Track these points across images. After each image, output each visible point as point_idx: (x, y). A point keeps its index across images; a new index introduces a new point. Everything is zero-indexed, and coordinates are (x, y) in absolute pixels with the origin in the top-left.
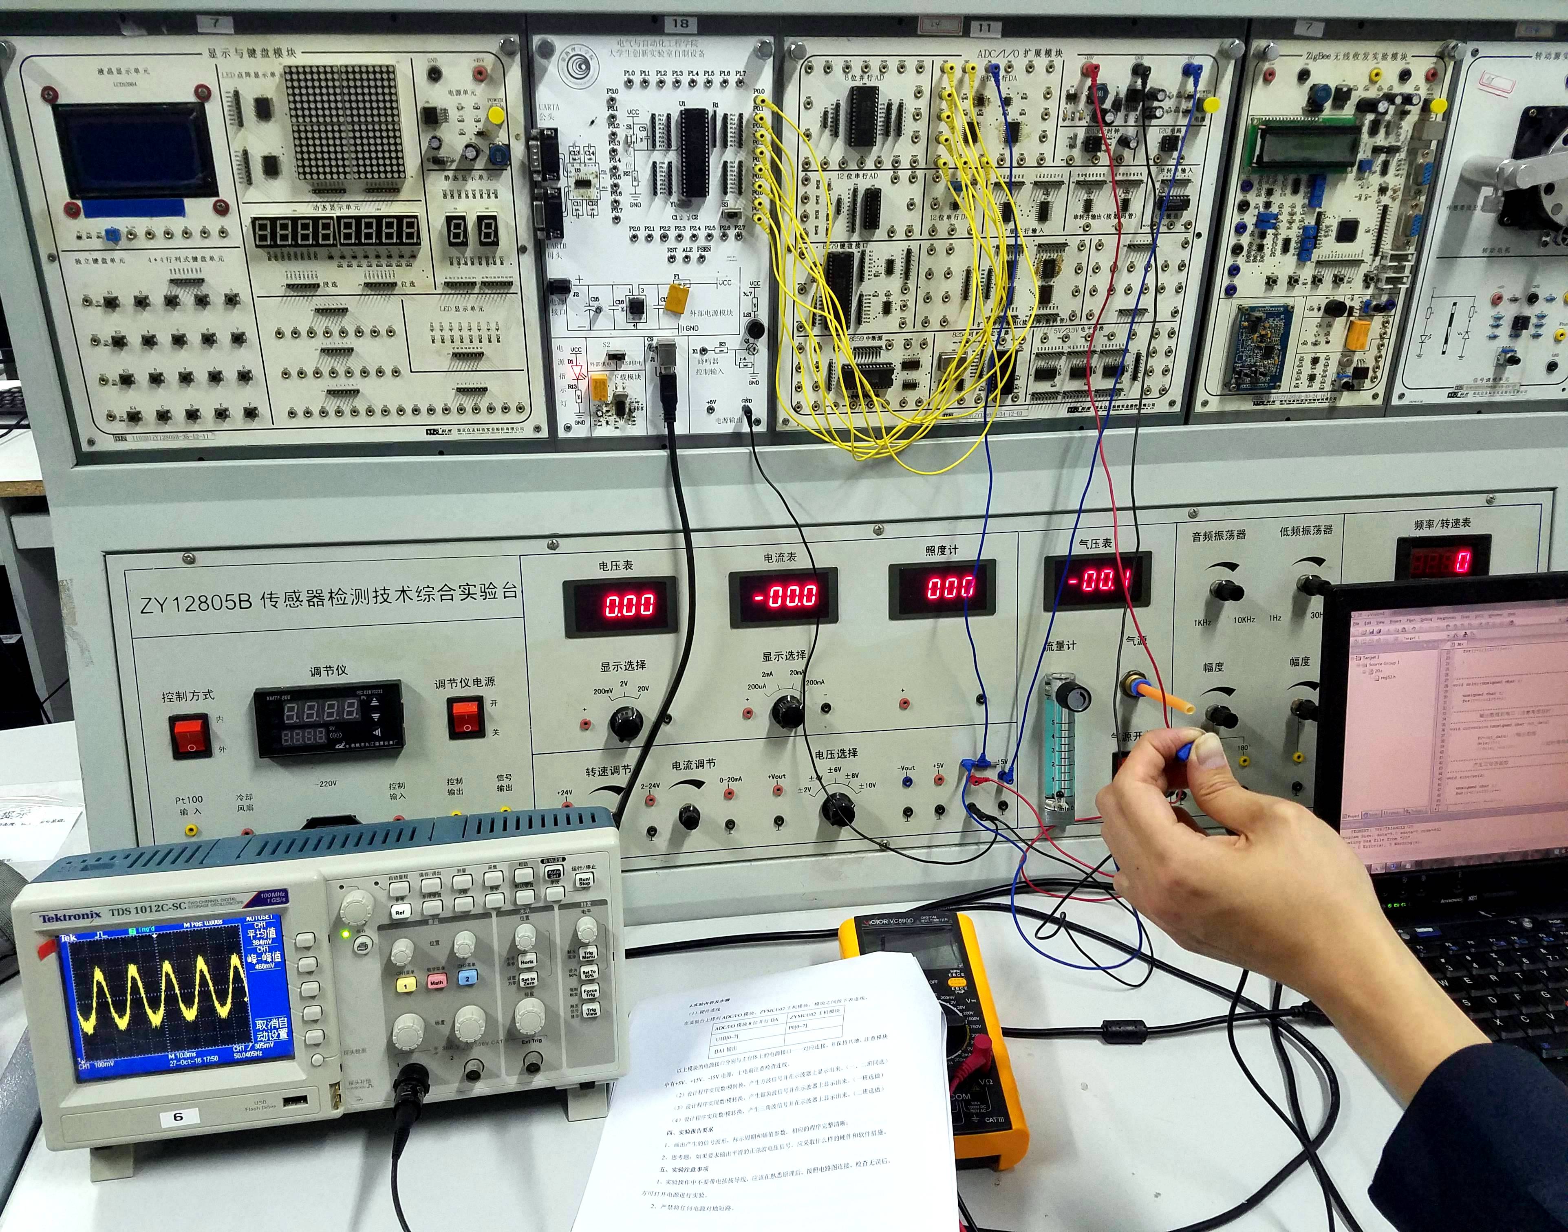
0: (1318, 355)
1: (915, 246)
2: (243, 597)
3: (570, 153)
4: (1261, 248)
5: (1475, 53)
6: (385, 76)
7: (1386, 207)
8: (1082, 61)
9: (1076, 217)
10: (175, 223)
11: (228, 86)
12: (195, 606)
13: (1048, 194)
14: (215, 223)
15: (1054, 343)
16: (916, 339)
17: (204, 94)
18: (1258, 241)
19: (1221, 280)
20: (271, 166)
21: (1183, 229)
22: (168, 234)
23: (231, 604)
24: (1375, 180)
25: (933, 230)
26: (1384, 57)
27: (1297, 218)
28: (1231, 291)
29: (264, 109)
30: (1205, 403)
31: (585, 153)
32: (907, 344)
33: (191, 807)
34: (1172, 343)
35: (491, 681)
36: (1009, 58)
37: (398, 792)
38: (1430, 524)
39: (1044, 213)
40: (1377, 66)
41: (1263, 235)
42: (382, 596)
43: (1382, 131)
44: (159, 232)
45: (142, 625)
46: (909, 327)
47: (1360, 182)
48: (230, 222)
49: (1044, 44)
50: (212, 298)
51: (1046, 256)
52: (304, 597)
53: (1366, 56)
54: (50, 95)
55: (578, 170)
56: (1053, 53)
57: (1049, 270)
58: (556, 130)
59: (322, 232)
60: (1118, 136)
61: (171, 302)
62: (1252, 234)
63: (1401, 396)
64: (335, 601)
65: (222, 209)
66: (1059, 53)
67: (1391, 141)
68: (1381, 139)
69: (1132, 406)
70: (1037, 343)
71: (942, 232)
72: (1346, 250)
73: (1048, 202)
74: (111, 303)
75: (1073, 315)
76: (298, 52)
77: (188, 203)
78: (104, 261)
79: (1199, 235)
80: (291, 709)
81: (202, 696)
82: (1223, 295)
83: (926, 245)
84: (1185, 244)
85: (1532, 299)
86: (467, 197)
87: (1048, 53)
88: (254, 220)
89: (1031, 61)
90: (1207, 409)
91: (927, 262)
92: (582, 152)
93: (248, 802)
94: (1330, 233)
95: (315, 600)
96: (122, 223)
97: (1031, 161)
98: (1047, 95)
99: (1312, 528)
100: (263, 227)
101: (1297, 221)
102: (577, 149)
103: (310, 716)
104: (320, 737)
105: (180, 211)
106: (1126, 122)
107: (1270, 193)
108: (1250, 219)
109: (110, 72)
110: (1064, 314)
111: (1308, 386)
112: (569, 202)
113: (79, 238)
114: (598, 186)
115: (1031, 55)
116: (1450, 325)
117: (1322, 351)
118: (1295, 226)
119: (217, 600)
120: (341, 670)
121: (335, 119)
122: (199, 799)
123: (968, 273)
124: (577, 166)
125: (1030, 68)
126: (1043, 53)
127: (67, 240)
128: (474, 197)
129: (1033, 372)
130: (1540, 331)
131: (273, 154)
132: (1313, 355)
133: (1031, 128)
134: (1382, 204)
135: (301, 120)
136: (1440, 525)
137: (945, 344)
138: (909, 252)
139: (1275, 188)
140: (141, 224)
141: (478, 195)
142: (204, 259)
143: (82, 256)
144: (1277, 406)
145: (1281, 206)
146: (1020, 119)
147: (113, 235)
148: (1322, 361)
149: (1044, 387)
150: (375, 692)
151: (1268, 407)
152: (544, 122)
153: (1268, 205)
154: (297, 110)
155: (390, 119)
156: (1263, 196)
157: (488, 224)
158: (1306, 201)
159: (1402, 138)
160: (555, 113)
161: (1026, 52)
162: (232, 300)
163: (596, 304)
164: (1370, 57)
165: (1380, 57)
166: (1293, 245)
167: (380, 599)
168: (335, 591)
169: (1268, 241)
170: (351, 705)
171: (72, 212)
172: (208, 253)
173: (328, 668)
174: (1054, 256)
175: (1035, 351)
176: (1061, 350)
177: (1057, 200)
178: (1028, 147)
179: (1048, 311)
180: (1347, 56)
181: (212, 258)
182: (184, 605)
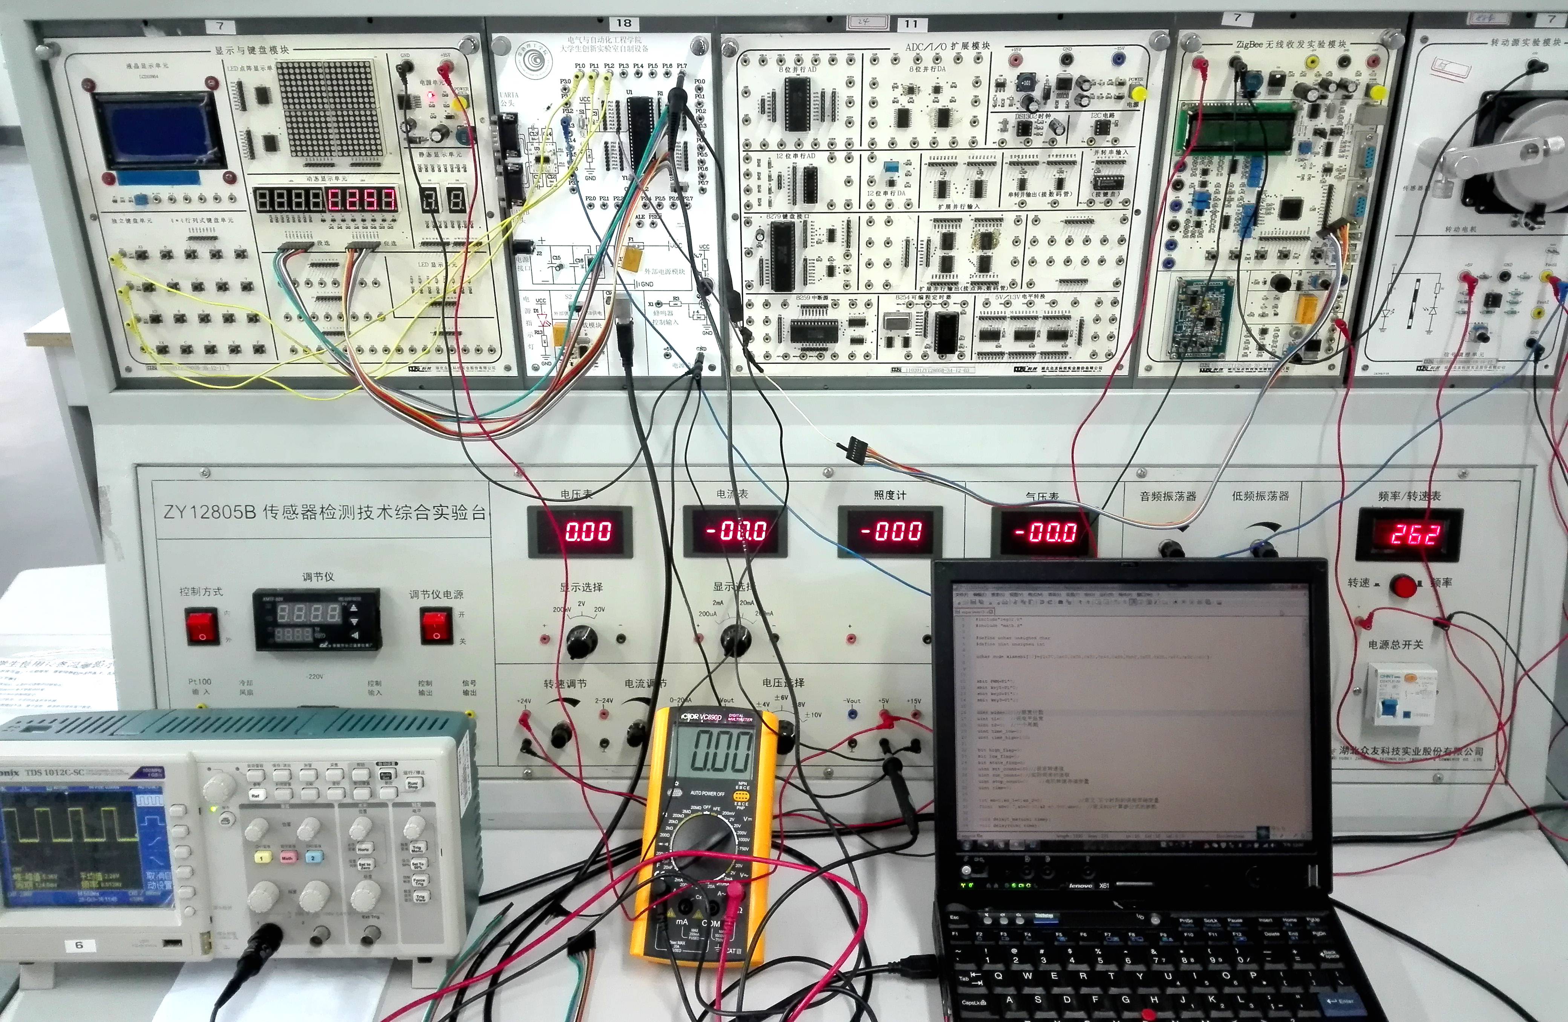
0: (1266, 326)
1: (854, 218)
2: (249, 509)
3: (529, 134)
4: (1198, 224)
5: (1424, 40)
6: (362, 70)
7: (1331, 188)
8: (1010, 52)
9: (1011, 195)
10: (192, 190)
11: (233, 78)
12: (209, 515)
13: (981, 173)
14: (225, 190)
15: (996, 307)
16: (862, 300)
17: (213, 83)
18: (1196, 218)
19: (1160, 254)
20: (271, 144)
21: (1121, 206)
22: (187, 199)
23: (238, 514)
24: (1318, 161)
25: (871, 205)
26: (1321, 45)
27: (1236, 196)
28: (1169, 264)
29: (263, 96)
30: (1149, 369)
31: (543, 134)
32: (853, 304)
33: (202, 688)
34: (1116, 311)
35: (460, 594)
36: (938, 51)
37: (376, 688)
38: (1395, 496)
39: (979, 190)
40: (1314, 53)
41: (1200, 213)
42: (366, 513)
43: (1323, 114)
44: (180, 197)
45: (166, 528)
46: (853, 289)
47: (1302, 163)
48: (237, 189)
49: (971, 37)
50: (225, 253)
51: (983, 230)
52: (299, 510)
53: (1301, 44)
54: (89, 85)
55: (537, 148)
56: (981, 46)
57: (987, 241)
58: (516, 115)
59: (312, 200)
60: (1049, 120)
61: (191, 255)
62: (1189, 211)
63: (1365, 368)
64: (326, 516)
65: (231, 179)
66: (986, 46)
67: (1334, 123)
68: (1323, 122)
69: (1078, 368)
70: (980, 309)
71: (880, 206)
72: (1290, 227)
73: (982, 181)
74: (142, 256)
75: (1013, 284)
76: (290, 51)
77: (202, 173)
78: (135, 221)
79: (1138, 212)
80: (283, 610)
81: (212, 593)
82: (1161, 268)
83: (865, 218)
84: (1124, 220)
85: (1505, 277)
86: (440, 171)
87: (976, 45)
88: (255, 190)
89: (959, 53)
90: (1151, 374)
91: (867, 233)
92: (540, 133)
93: (249, 688)
94: (1272, 211)
95: (309, 513)
96: (149, 190)
97: (963, 143)
98: (977, 83)
99: (1267, 494)
100: (263, 196)
101: (1236, 199)
102: (536, 130)
103: (299, 617)
104: (306, 636)
105: (195, 180)
106: (1057, 107)
107: (1205, 172)
108: (1185, 196)
109: (137, 67)
110: (1005, 281)
111: (1258, 356)
112: (530, 176)
113: (115, 201)
114: (555, 162)
115: (958, 48)
116: (1415, 300)
117: (1270, 322)
118: (1234, 204)
119: (227, 510)
120: (329, 577)
121: (321, 106)
122: (207, 681)
123: (908, 242)
124: (536, 145)
125: (958, 59)
126: (970, 45)
127: (105, 203)
128: (446, 171)
129: (977, 334)
130: (1516, 308)
131: (272, 133)
132: (1261, 327)
133: (962, 113)
134: (1327, 184)
135: (292, 107)
136: (1406, 497)
137: (890, 305)
138: (849, 222)
139: (1211, 167)
140: (164, 191)
141: (449, 169)
142: (216, 220)
143: (118, 217)
144: (1225, 373)
145: (1218, 185)
146: (950, 106)
147: (142, 200)
148: (1271, 333)
149: (989, 346)
150: (355, 599)
151: (1215, 374)
152: (505, 108)
153: (1204, 184)
154: (288, 100)
155: (367, 106)
156: (1199, 176)
157: (456, 195)
158: (1245, 181)
159: (1345, 121)
160: (514, 100)
161: (954, 45)
162: (241, 255)
163: (558, 262)
164: (1306, 45)
165: (1316, 44)
166: (1232, 222)
167: (364, 515)
168: (326, 506)
169: (1206, 217)
170: (334, 610)
171: (109, 180)
172: (220, 215)
173: (318, 575)
174: (991, 229)
175: (978, 314)
176: (1003, 315)
177: (991, 179)
178: (961, 130)
179: (988, 279)
180: (1280, 44)
181: (223, 220)
182: (200, 512)
